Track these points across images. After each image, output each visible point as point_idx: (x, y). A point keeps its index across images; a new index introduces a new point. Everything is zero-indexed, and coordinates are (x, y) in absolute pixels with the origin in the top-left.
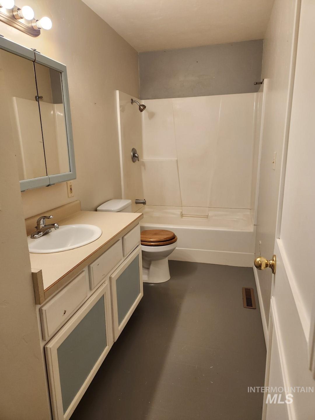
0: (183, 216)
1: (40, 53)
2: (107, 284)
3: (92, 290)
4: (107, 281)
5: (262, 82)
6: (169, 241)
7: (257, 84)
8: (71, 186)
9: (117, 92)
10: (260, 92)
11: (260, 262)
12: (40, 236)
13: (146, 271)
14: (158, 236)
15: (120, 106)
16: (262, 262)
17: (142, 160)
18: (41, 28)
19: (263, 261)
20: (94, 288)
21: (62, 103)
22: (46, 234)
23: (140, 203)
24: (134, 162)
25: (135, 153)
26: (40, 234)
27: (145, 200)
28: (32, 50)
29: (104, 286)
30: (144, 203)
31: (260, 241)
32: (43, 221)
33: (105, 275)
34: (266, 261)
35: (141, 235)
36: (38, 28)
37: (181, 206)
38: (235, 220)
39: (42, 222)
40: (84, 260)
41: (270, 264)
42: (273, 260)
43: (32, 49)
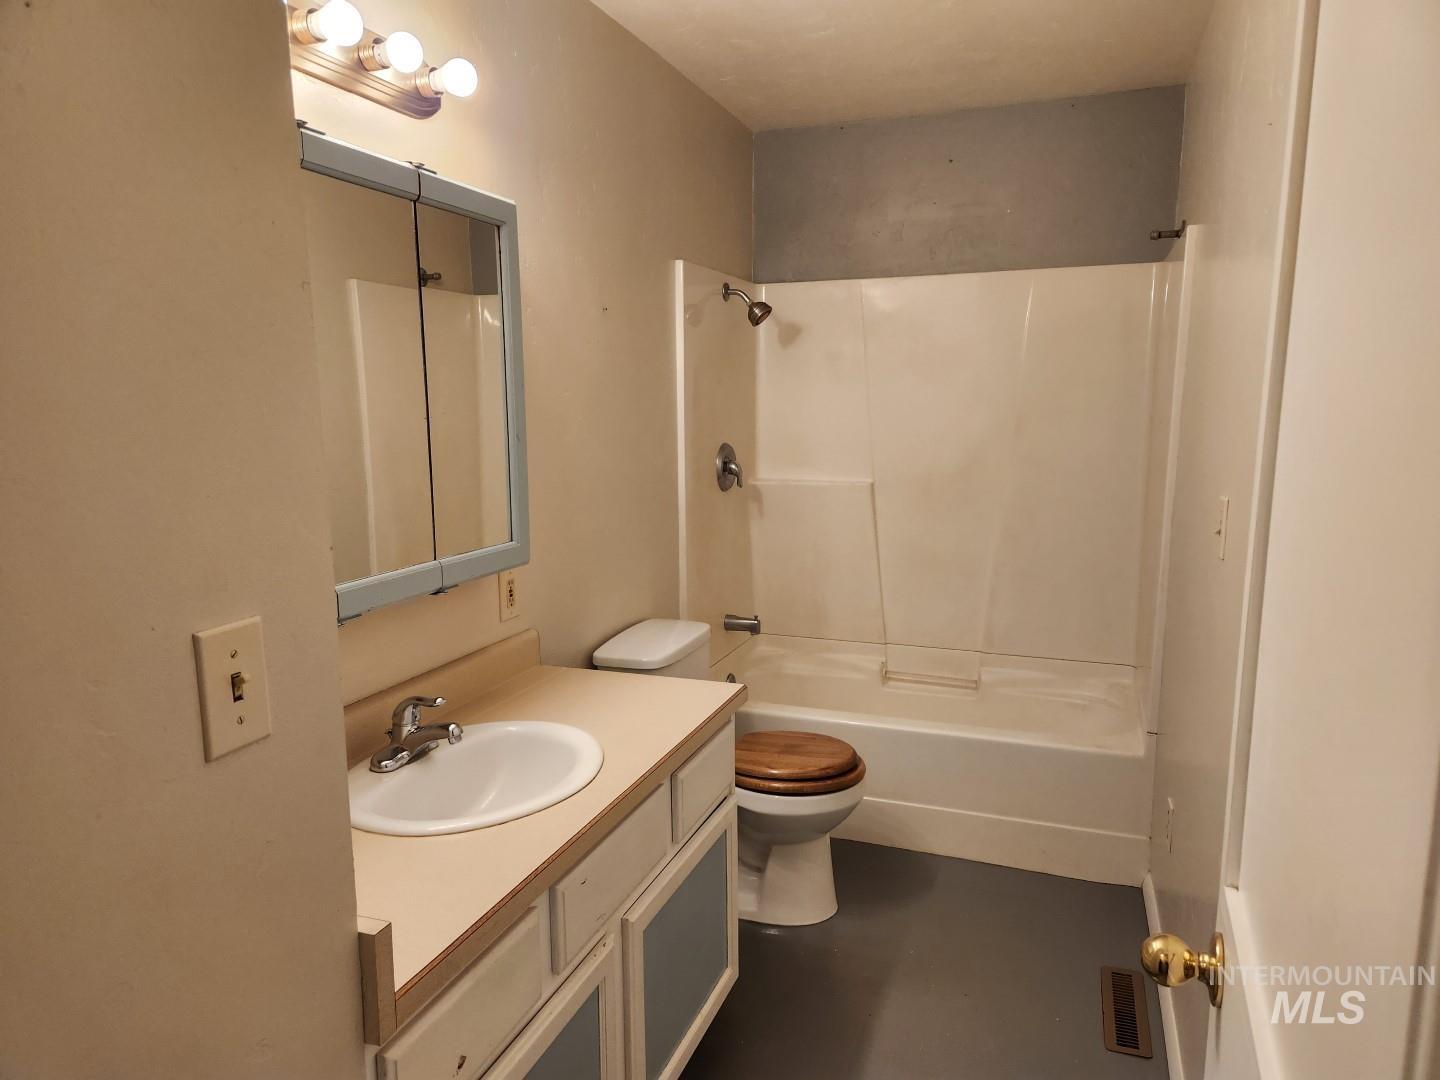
0: (889, 678)
1: (435, 173)
2: (613, 947)
3: (558, 974)
4: (613, 936)
5: (1178, 232)
6: (836, 781)
7: (1160, 236)
8: (510, 582)
9: (679, 266)
10: (1171, 261)
11: (1162, 956)
12: (398, 764)
13: (753, 878)
14: (795, 759)
15: (687, 308)
16: (1170, 957)
17: (751, 482)
18: (442, 93)
19: (1174, 955)
20: (567, 964)
21: (496, 293)
22: (419, 756)
23: (740, 627)
24: (724, 488)
25: (730, 462)
26: (400, 756)
27: (756, 617)
28: (408, 165)
29: (602, 953)
30: (754, 629)
31: (1170, 800)
32: (413, 713)
33: (605, 917)
34: (1187, 956)
35: (736, 749)
36: (433, 93)
37: (883, 641)
38: (1079, 702)
39: (408, 714)
40: (536, 873)
41: (1199, 967)
42: (1213, 954)
43: (411, 163)
